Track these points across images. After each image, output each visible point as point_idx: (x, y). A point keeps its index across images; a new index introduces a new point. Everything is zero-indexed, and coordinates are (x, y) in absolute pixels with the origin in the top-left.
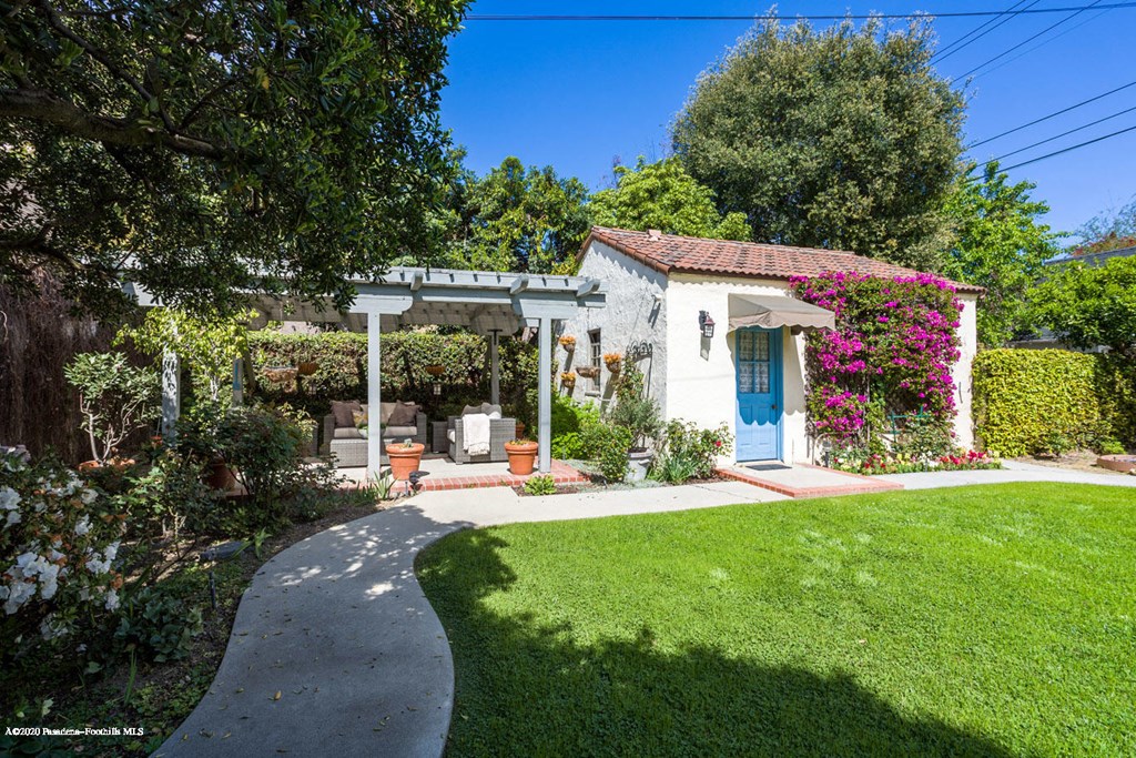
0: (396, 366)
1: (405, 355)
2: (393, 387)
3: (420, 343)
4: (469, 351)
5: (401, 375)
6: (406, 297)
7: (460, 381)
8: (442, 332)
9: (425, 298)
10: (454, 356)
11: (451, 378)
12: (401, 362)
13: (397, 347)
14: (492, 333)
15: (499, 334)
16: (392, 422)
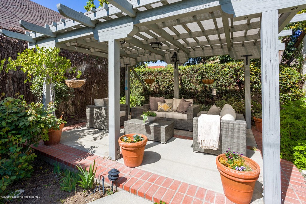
0: (197, 80)
1: (201, 74)
2: (197, 90)
3: (209, 68)
4: (236, 71)
5: (200, 84)
6: (130, 24)
7: (231, 88)
8: (222, 62)
9: (142, 21)
10: (227, 74)
11: (226, 86)
12: (200, 78)
13: (197, 71)
14: (245, 58)
15: (249, 58)
16: (178, 110)
